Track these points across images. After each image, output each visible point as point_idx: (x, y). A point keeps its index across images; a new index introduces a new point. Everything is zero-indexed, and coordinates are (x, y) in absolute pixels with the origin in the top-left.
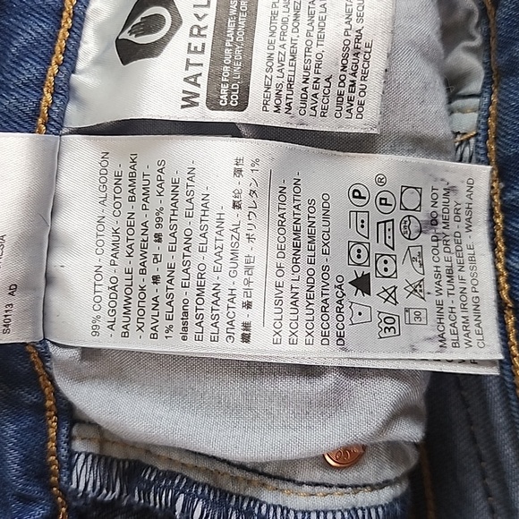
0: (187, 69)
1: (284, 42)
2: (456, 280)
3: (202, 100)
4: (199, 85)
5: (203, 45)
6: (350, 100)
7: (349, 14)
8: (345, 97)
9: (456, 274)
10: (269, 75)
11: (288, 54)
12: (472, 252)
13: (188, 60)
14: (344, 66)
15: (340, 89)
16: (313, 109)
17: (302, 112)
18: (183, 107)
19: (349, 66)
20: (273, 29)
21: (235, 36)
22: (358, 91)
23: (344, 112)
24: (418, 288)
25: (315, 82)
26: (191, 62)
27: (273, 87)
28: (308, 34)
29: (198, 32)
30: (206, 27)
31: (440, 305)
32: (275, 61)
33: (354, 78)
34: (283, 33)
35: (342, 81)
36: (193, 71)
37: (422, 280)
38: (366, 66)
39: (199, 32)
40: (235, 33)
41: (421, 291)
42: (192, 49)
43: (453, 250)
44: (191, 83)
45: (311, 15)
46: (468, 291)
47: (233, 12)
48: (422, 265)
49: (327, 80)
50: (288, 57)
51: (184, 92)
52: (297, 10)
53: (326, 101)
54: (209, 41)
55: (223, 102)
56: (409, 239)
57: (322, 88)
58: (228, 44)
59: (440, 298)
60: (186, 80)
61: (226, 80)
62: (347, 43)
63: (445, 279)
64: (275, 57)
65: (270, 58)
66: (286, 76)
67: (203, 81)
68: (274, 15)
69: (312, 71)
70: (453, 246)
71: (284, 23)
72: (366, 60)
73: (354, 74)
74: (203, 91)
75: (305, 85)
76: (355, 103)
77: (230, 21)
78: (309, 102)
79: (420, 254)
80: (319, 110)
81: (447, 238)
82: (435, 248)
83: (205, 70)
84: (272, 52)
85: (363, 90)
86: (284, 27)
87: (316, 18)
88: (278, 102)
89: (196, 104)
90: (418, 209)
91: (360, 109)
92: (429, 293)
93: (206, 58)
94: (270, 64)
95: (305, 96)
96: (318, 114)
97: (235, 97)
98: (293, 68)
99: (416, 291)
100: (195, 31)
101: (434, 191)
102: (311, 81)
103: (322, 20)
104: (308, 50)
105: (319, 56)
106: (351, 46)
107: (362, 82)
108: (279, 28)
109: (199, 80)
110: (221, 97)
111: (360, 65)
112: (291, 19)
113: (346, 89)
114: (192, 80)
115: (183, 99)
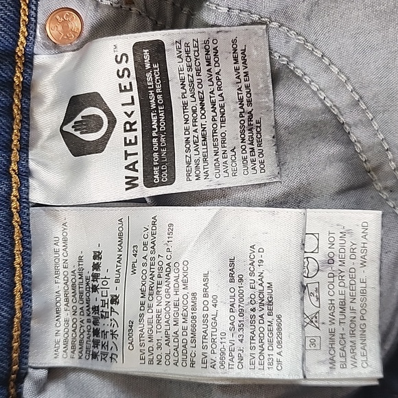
0: (126, 159)
1: (196, 128)
2: (348, 310)
3: (140, 181)
4: (137, 171)
5: (136, 137)
6: (253, 161)
7: (241, 100)
8: (249, 160)
9: (348, 304)
10: (188, 154)
11: (200, 136)
12: (364, 285)
13: (126, 151)
14: (243, 140)
15: (243, 155)
16: (226, 172)
17: (218, 176)
18: (127, 189)
19: (247, 138)
20: (186, 117)
21: (159, 127)
22: (257, 154)
23: (250, 170)
24: (314, 320)
25: (224, 153)
26: (128, 153)
27: (193, 162)
28: (214, 120)
29: (129, 127)
30: (135, 123)
31: (332, 333)
32: (192, 143)
33: (252, 146)
34: (195, 120)
35: (244, 150)
36: (131, 159)
37: (318, 312)
38: (259, 136)
39: (131, 127)
40: (159, 124)
41: (316, 322)
42: (128, 142)
43: (347, 284)
44: (130, 169)
45: (213, 104)
46: (357, 319)
47: (153, 106)
48: (318, 299)
49: (233, 150)
50: (201, 139)
51: (126, 177)
52: (202, 99)
53: (234, 165)
54: (139, 133)
55: (157, 180)
56: (308, 277)
57: (229, 157)
58: (154, 134)
59: (333, 327)
60: (127, 167)
61: (156, 164)
62: (242, 122)
63: (338, 310)
64: (191, 139)
65: (187, 140)
66: (201, 153)
67: (139, 166)
68: (185, 105)
69: (220, 146)
70: (347, 280)
71: (194, 112)
72: (258, 133)
73: (252, 144)
74: (140, 175)
75: (217, 157)
76: (257, 162)
77: (152, 114)
78: (221, 168)
79: (317, 290)
80: (230, 172)
81: (342, 274)
82: (331, 283)
83: (140, 158)
84: (188, 136)
85: (261, 153)
86: (195, 115)
87: (217, 106)
88: (198, 172)
89: (136, 185)
90: (317, 251)
91: (262, 166)
92: (323, 323)
93: (139, 148)
94: (188, 146)
95: (217, 164)
96: (230, 175)
97: (164, 175)
98: (205, 147)
99: (312, 322)
100: (128, 127)
101: (331, 235)
102: (220, 153)
103: (222, 107)
104: (215, 131)
105: (223, 135)
106: (246, 124)
107: (259, 148)
108: (190, 116)
109: (137, 166)
110: (155, 177)
111: (254, 136)
112: (199, 107)
113: (248, 154)
114: (131, 167)
115: (127, 183)
